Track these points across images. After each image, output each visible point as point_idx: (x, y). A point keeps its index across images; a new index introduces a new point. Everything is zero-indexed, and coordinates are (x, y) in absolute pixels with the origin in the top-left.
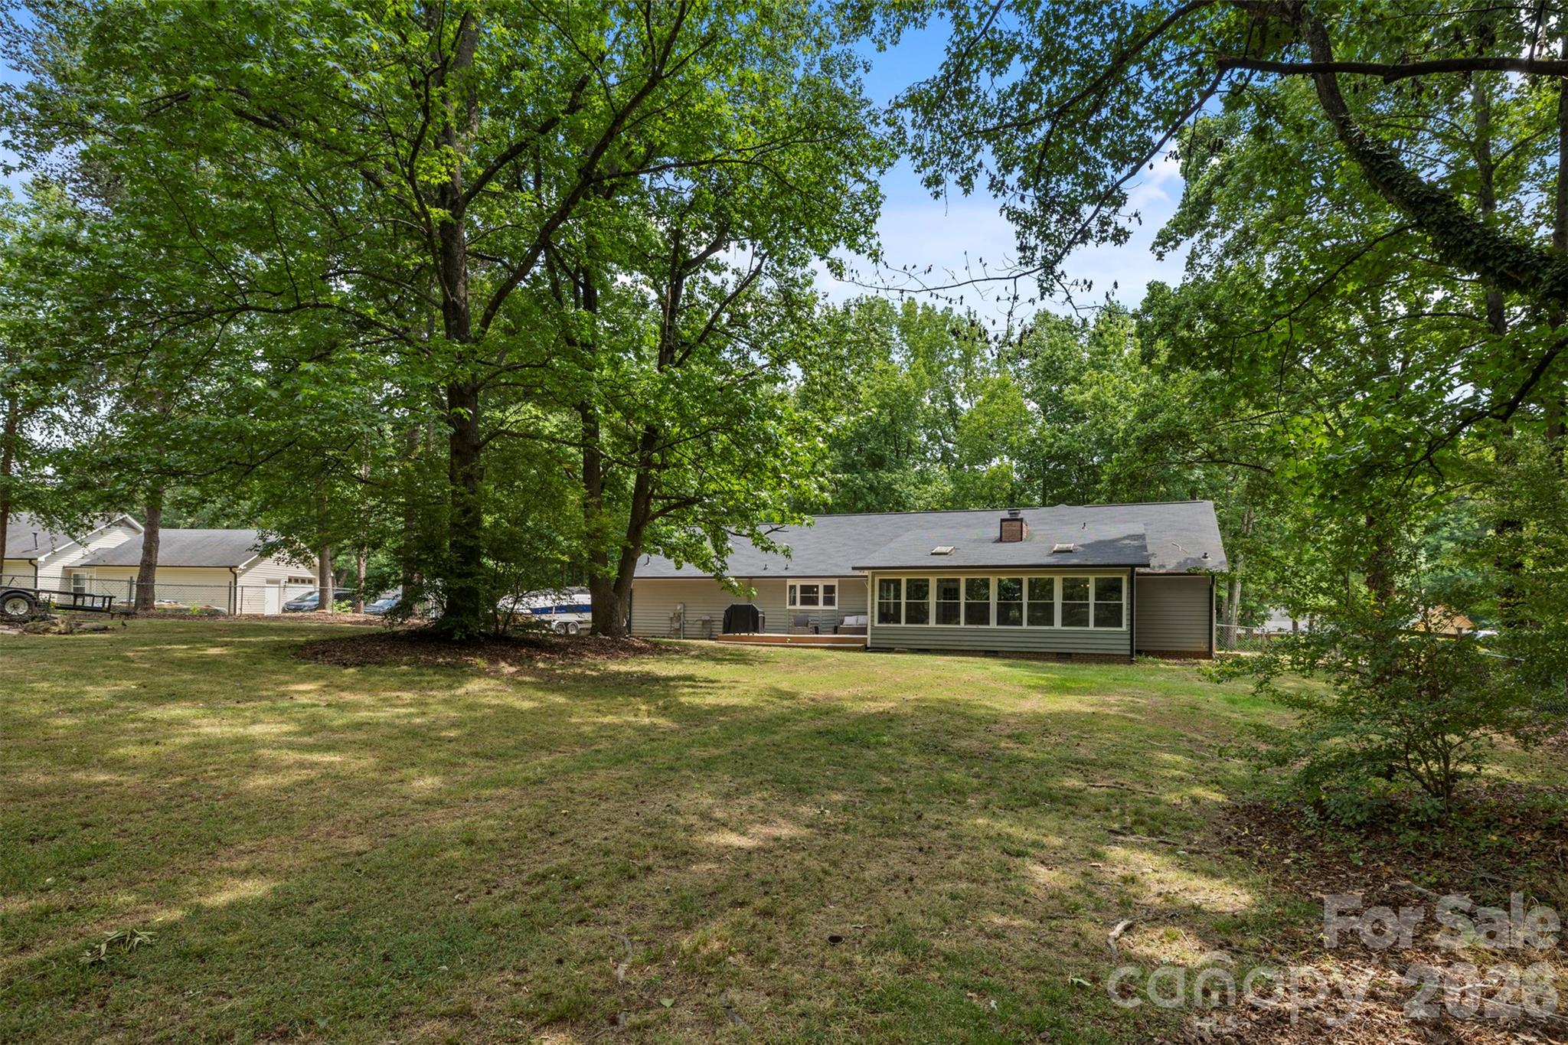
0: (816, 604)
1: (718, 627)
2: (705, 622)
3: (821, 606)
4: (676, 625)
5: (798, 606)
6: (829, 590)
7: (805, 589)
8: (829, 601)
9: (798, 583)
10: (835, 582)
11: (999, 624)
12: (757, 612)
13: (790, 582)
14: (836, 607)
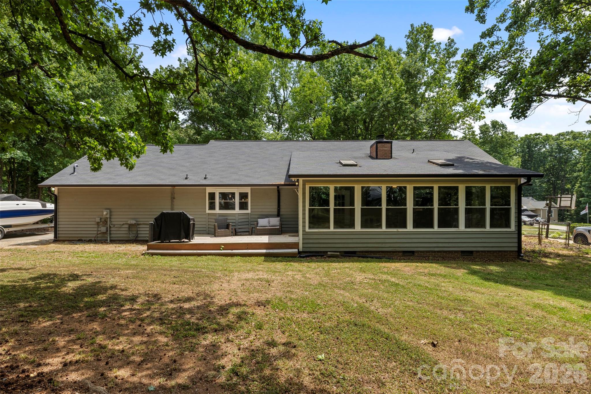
0: (234, 209)
1: (145, 232)
2: (130, 226)
3: (237, 211)
4: (103, 229)
5: (217, 211)
6: (243, 196)
7: (224, 196)
8: (243, 206)
9: (217, 191)
10: (248, 190)
11: (414, 227)
12: (189, 220)
13: (209, 190)
14: (249, 211)
